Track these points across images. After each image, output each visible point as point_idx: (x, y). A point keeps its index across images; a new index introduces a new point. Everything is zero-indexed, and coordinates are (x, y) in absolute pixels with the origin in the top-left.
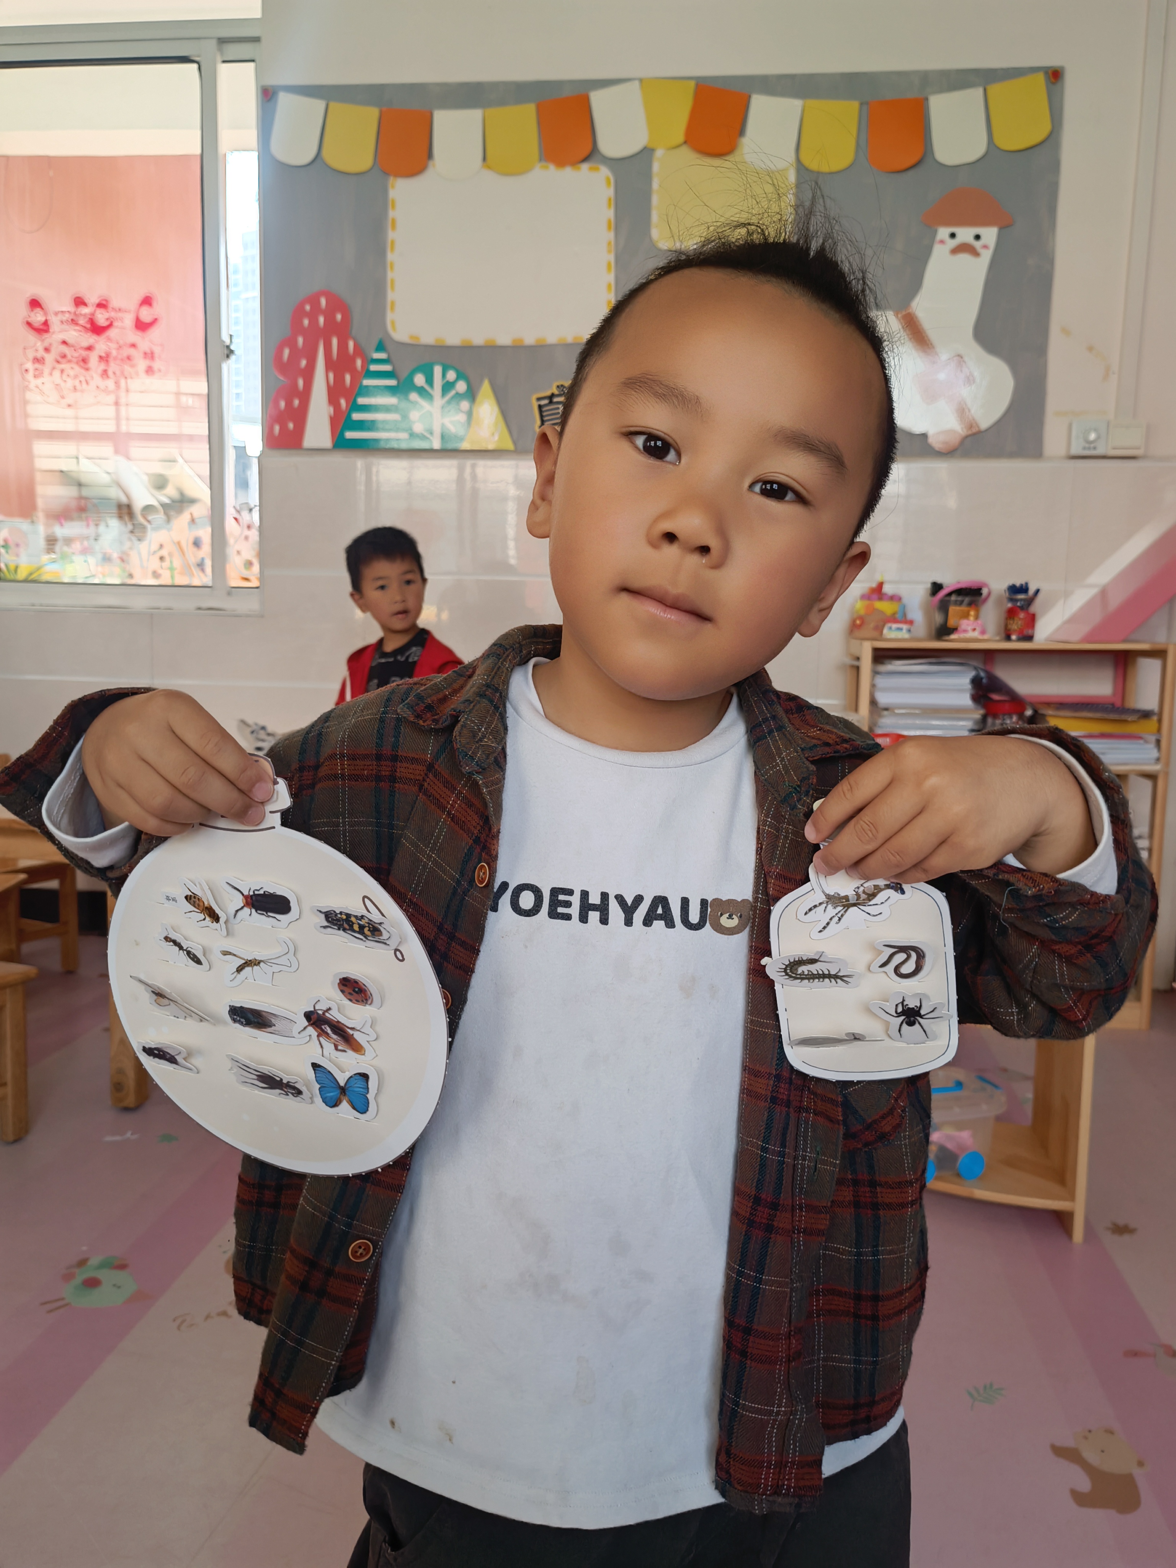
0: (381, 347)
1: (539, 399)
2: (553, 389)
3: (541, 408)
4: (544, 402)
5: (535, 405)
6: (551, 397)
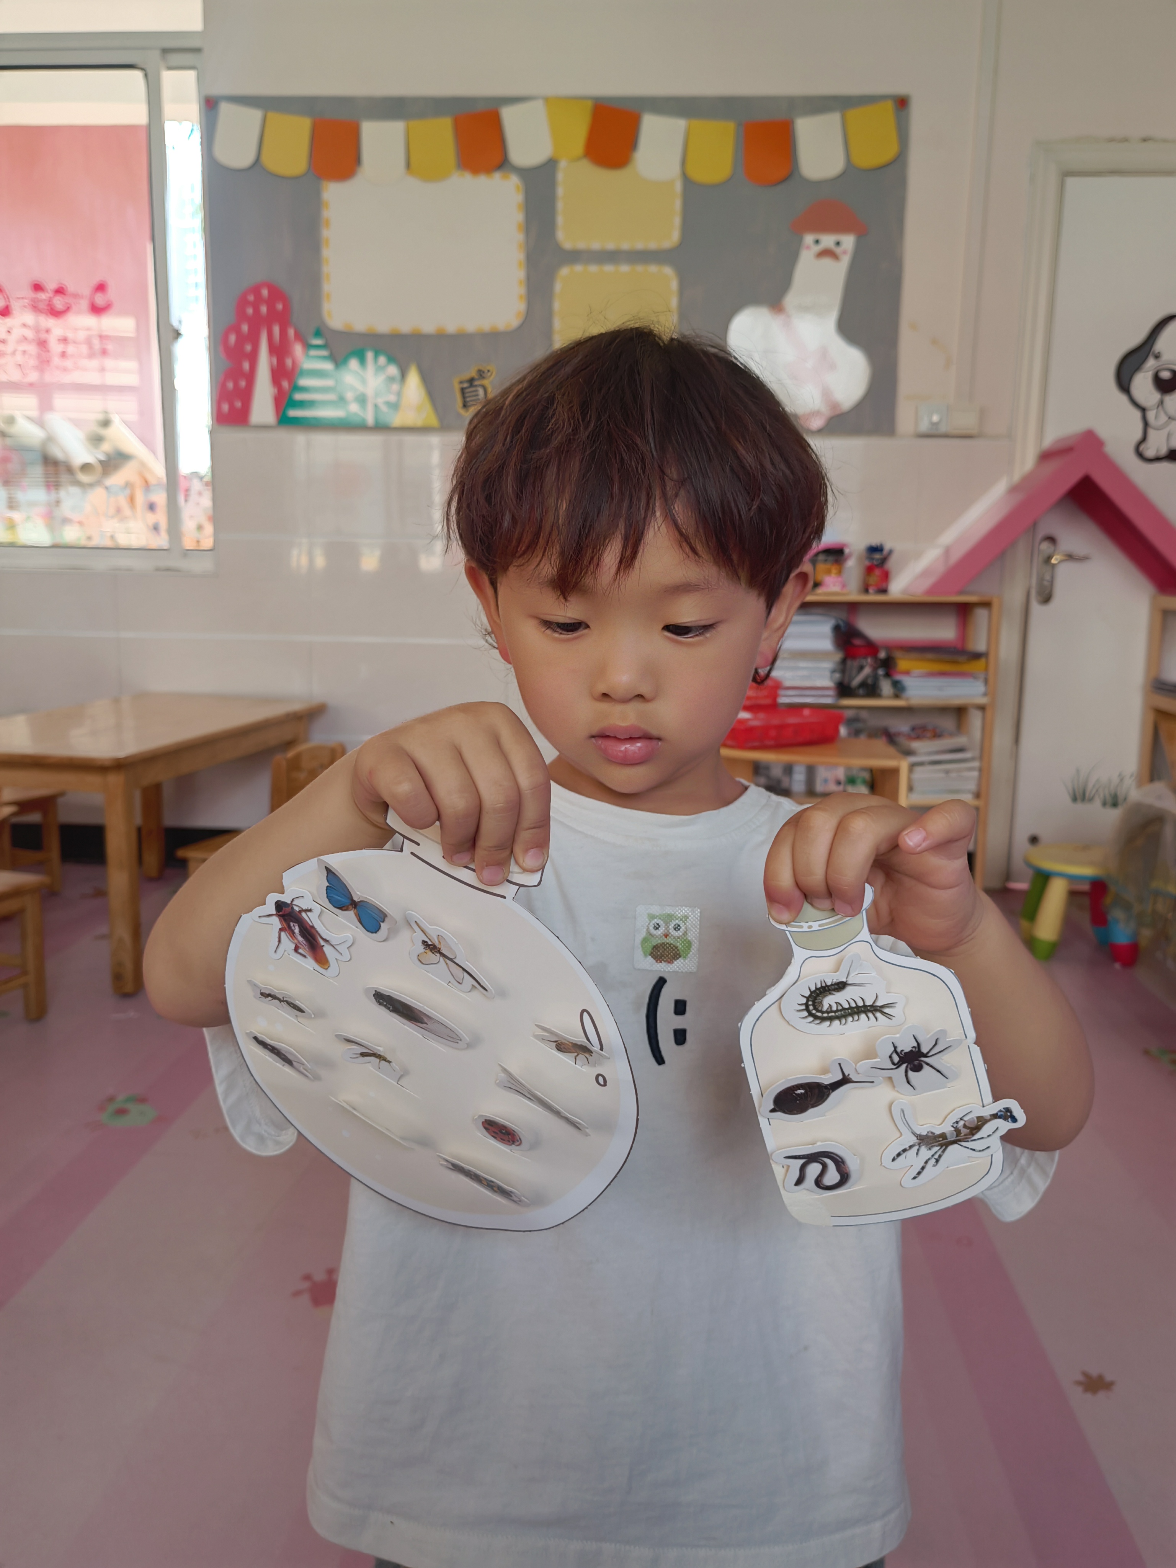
0: (318, 333)
1: (461, 382)
2: (473, 373)
3: (463, 390)
4: (465, 385)
5: (457, 387)
6: (471, 381)
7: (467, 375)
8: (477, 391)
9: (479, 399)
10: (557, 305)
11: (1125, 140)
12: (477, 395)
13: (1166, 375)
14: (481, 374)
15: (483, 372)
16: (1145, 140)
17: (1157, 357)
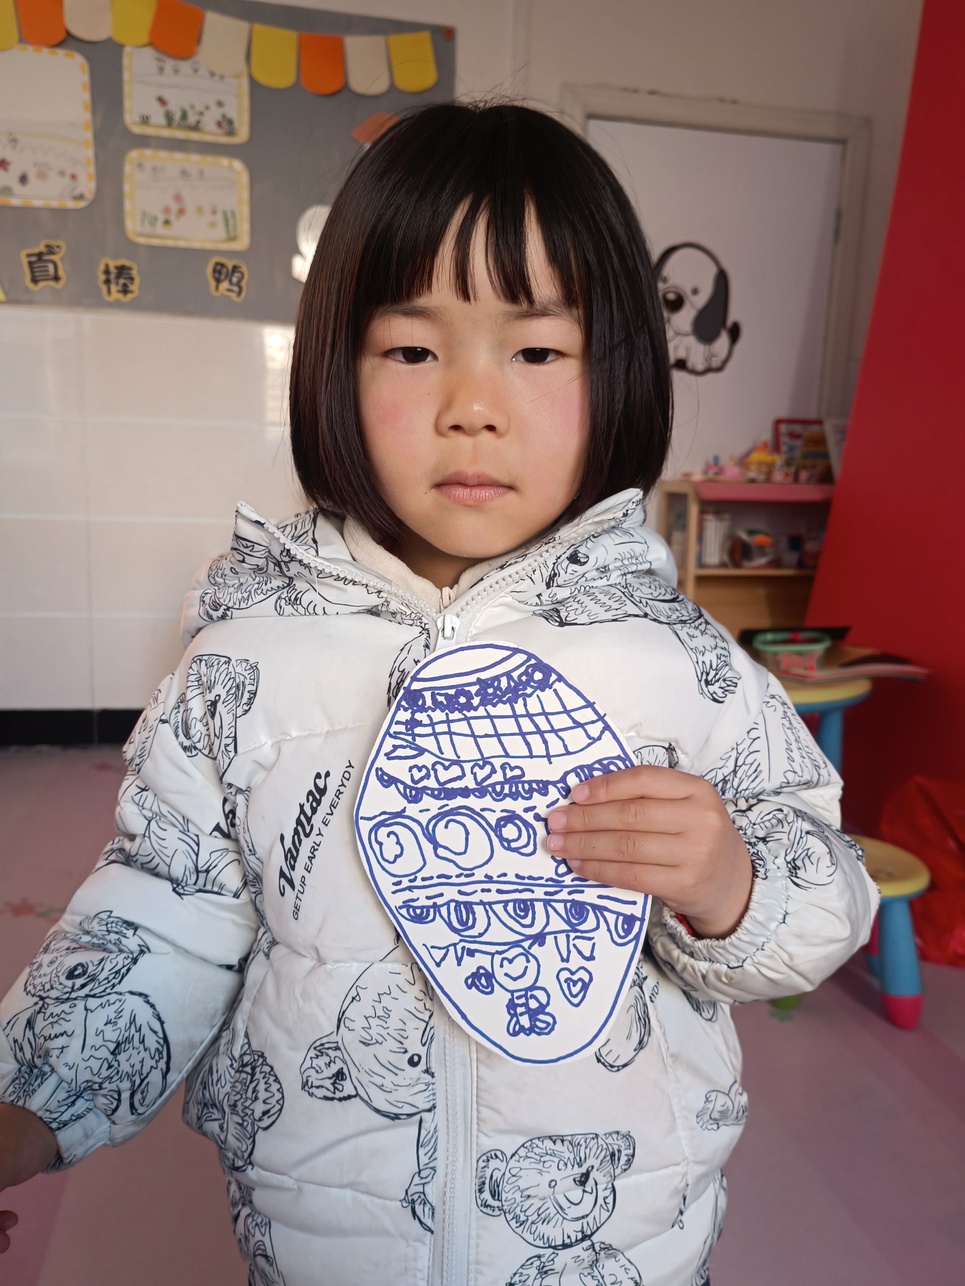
1: (29, 256)
2: (41, 248)
3: (31, 264)
4: (34, 259)
5: (25, 261)
6: (40, 255)
7: (36, 250)
8: (46, 266)
9: (48, 275)
10: (127, 188)
11: (636, 91)
12: (47, 271)
13: (671, 296)
14: (51, 250)
15: (53, 248)
16: (652, 93)
17: (665, 280)
